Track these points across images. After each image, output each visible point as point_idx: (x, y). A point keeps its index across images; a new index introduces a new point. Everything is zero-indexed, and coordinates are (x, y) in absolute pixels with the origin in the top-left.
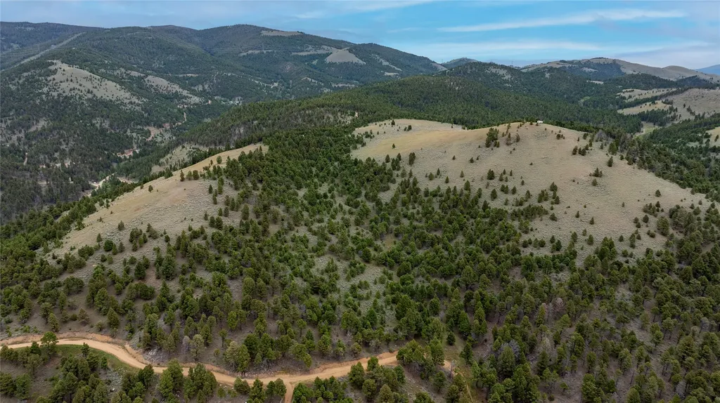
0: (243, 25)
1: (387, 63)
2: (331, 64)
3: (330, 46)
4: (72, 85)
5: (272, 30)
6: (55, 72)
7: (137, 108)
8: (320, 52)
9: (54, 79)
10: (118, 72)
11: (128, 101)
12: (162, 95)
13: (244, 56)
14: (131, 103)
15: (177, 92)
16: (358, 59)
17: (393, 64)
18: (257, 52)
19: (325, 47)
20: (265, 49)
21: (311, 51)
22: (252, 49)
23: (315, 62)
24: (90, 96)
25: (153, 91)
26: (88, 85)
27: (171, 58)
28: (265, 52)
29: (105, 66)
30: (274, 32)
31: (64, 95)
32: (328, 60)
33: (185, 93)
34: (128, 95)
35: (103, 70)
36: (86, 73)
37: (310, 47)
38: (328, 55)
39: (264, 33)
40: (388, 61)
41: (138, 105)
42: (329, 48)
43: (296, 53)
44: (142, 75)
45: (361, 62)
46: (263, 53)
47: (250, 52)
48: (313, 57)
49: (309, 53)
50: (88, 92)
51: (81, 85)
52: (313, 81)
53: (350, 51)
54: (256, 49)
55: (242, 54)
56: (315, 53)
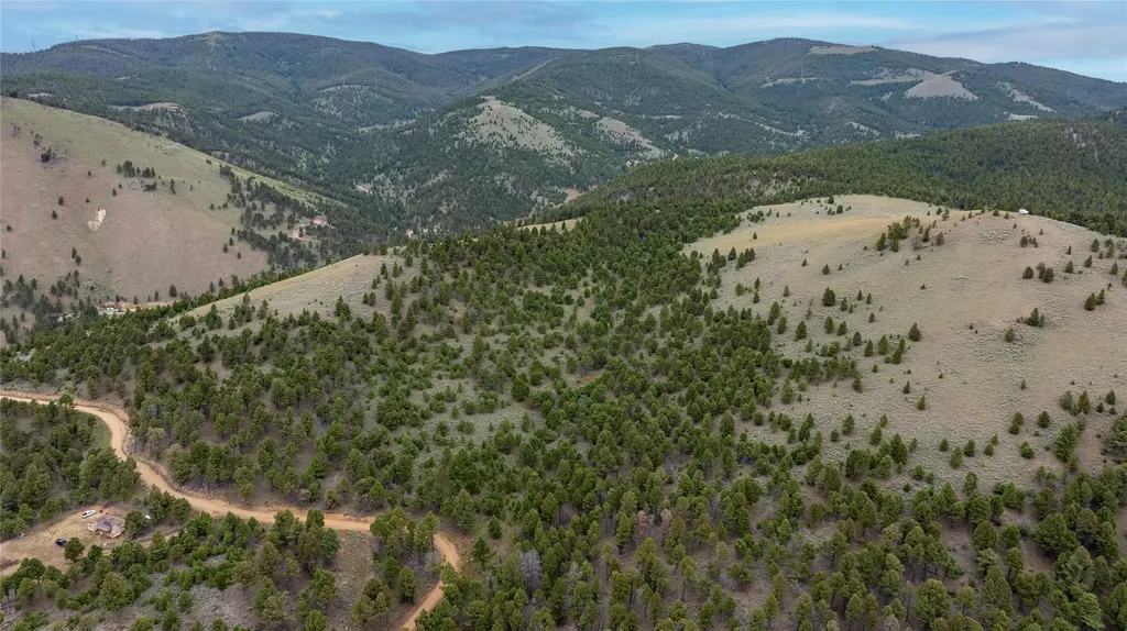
0: (786, 39)
1: (1025, 98)
2: (914, 100)
3: (923, 69)
4: (494, 129)
5: (829, 45)
6: (481, 111)
7: (565, 162)
8: (900, 79)
9: (476, 121)
10: (566, 111)
11: (557, 152)
12: (612, 146)
13: (769, 88)
14: (560, 155)
15: (634, 141)
16: (965, 91)
17: (1036, 100)
18: (790, 81)
19: (913, 71)
20: (805, 77)
21: (886, 77)
22: (784, 76)
23: (886, 97)
24: (511, 143)
25: (602, 138)
26: (513, 129)
27: (654, 91)
28: (804, 80)
29: (550, 102)
30: (831, 48)
31: (480, 141)
32: (911, 93)
33: (645, 143)
34: (560, 144)
35: (546, 109)
36: (519, 112)
37: (886, 71)
38: (913, 84)
39: (816, 50)
40: (1028, 93)
41: (569, 158)
42: (920, 72)
43: (856, 82)
44: (596, 116)
45: (970, 96)
46: (800, 82)
47: (780, 80)
48: (884, 89)
49: (880, 82)
50: (511, 139)
51: (504, 129)
52: (862, 127)
53: (955, 77)
54: (790, 76)
55: (766, 85)
56: (892, 81)
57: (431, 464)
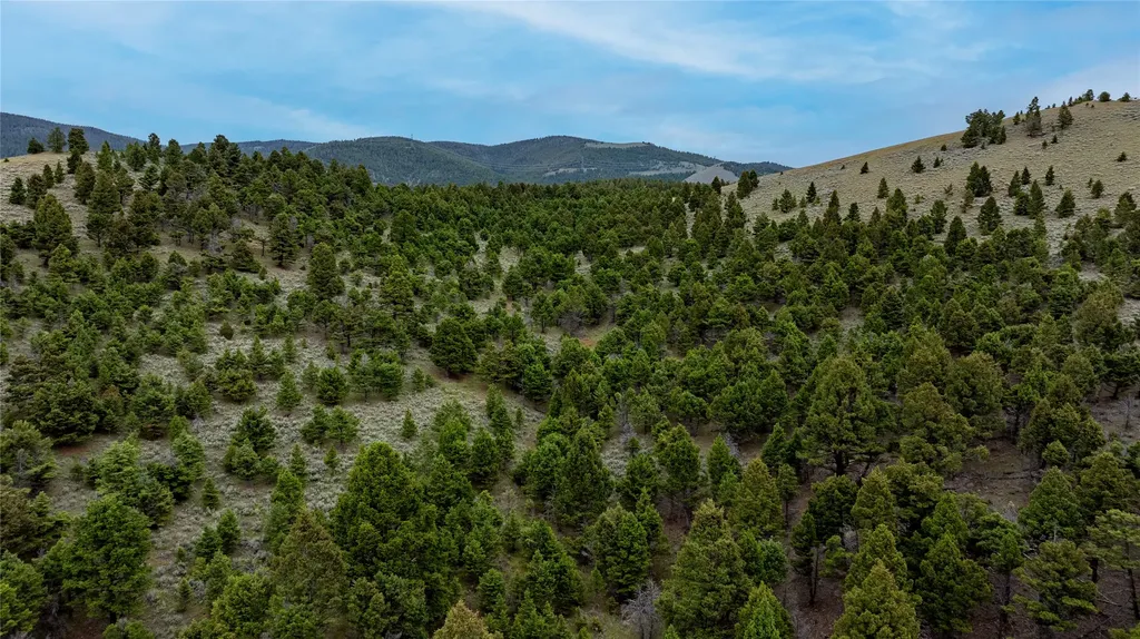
0: (560, 137)
3: (694, 163)
5: (596, 142)
8: (676, 170)
13: (551, 177)
18: (572, 170)
19: (686, 164)
20: (585, 167)
21: (660, 169)
22: (565, 166)
28: (585, 170)
32: (689, 181)
37: (660, 165)
38: (688, 175)
39: (588, 145)
42: (693, 165)
43: (635, 173)
46: (582, 171)
47: (561, 170)
49: (657, 173)
53: (727, 169)
54: (571, 166)
55: (549, 174)
56: (669, 172)
57: (228, 541)
